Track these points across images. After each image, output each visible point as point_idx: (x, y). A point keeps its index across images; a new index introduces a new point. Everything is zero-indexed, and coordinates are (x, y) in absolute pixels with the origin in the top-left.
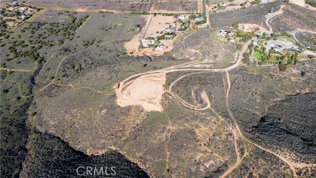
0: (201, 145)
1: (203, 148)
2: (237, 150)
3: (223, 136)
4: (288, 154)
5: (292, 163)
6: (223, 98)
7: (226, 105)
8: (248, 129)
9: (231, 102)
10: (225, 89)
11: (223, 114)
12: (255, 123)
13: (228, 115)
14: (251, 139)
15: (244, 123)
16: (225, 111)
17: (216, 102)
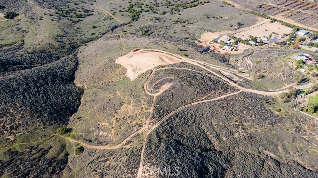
0: (114, 117)
1: (113, 120)
2: (128, 139)
3: (134, 123)
6: (185, 101)
7: (179, 107)
8: (164, 137)
9: (189, 109)
10: (203, 98)
11: (159, 109)
12: (187, 142)
13: (165, 114)
14: (150, 141)
15: (171, 131)
16: (166, 109)
17: (168, 97)
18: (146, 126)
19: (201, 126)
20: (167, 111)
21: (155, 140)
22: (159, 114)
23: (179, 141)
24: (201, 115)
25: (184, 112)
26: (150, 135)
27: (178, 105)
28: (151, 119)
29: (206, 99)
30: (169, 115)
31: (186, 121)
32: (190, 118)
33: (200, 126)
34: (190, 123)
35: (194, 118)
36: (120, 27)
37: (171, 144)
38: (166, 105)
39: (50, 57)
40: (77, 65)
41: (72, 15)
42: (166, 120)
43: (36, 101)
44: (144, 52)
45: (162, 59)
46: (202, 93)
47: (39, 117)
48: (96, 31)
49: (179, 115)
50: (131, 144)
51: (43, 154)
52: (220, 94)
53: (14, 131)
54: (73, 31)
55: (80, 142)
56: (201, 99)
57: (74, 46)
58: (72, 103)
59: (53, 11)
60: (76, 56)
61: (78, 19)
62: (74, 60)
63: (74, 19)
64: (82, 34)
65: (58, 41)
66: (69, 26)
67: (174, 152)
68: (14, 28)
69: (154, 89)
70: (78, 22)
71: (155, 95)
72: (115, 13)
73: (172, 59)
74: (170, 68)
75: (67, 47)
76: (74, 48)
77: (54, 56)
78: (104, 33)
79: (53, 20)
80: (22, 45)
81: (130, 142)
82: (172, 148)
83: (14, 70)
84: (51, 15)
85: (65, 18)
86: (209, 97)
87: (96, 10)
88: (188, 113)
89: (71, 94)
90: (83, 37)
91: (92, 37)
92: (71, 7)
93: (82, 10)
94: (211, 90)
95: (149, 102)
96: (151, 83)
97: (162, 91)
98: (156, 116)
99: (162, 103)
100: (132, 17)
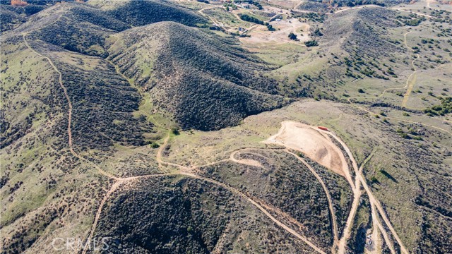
0: (196, 148)
1: (192, 149)
2: (170, 164)
3: (190, 160)
4: (131, 186)
5: (122, 182)
6: (245, 188)
7: (233, 187)
8: (185, 188)
9: (239, 198)
10: (267, 208)
11: (216, 169)
12: (196, 214)
13: (214, 178)
14: (171, 177)
15: (197, 192)
16: (221, 175)
17: (237, 170)
18: (189, 168)
19: (228, 223)
20: (220, 178)
21: (176, 181)
22: (209, 172)
23: (191, 205)
24: (241, 215)
25: (231, 194)
26: (180, 175)
27: (235, 184)
28: (199, 168)
29: (268, 211)
30: (215, 182)
31: (222, 202)
32: (228, 205)
33: (226, 221)
34: (222, 207)
35: (231, 209)
36: (389, 109)
37: (180, 196)
38: (226, 173)
39: (270, 88)
40: (277, 108)
41: (363, 68)
42: (206, 182)
43: (194, 102)
44: (326, 135)
45: (322, 153)
46: (272, 201)
47: (178, 112)
48: (354, 95)
49: (223, 192)
50: (163, 167)
51: (146, 131)
52: (293, 226)
53: (160, 108)
54: (329, 82)
55: (166, 144)
56: (263, 205)
57: (305, 93)
58: (213, 124)
59: (346, 55)
60: (291, 101)
61: (360, 74)
62: (284, 103)
63: (355, 73)
64: (333, 89)
65: (297, 80)
66: (335, 75)
67: (168, 200)
68: (296, 54)
69: (241, 156)
70: (354, 77)
71: (232, 159)
72: (420, 92)
73: (340, 164)
74: (303, 162)
75: (298, 90)
76: (303, 94)
77: (275, 90)
78: (358, 102)
79: (329, 62)
80: (273, 69)
81: (166, 166)
82: (173, 198)
83: (227, 79)
84: (336, 57)
85: (346, 67)
86: (276, 213)
87: (402, 78)
88: (233, 200)
89: (224, 119)
90: (329, 92)
91: (339, 97)
92: (379, 61)
93: (386, 69)
94: (286, 211)
95: (219, 158)
96: (251, 151)
97: (243, 161)
98: (205, 171)
99: (225, 168)
100: (433, 109)
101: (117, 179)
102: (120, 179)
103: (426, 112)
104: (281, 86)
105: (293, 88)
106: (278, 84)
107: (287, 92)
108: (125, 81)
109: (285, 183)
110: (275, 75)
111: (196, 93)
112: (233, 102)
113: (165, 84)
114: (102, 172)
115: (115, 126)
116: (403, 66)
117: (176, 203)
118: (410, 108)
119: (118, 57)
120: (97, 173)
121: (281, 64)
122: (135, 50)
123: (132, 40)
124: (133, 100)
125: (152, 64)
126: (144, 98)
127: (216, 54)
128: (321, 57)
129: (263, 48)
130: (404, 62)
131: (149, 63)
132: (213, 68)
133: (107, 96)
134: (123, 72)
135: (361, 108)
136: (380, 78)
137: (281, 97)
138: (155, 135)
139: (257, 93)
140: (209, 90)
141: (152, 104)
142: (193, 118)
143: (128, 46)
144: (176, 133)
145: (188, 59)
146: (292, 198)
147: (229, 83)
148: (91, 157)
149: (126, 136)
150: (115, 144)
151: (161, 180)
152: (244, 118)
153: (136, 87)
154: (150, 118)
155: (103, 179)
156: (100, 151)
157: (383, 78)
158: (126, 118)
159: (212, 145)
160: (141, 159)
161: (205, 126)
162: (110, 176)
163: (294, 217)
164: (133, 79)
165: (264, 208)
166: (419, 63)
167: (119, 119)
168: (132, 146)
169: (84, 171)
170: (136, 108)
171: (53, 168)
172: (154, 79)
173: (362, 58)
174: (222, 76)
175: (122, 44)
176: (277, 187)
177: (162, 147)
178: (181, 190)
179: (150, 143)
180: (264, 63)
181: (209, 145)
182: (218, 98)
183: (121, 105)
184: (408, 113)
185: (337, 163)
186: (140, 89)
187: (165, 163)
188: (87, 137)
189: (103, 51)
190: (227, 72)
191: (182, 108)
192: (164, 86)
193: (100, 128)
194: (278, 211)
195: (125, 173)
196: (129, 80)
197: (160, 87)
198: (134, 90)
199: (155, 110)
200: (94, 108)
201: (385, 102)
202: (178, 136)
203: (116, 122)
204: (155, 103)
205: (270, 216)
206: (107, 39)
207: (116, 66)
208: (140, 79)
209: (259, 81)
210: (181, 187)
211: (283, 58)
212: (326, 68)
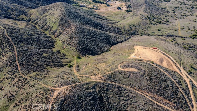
0: (95, 65)
1: (93, 66)
2: (84, 75)
3: (95, 72)
4: (66, 92)
5: (60, 90)
6: (133, 85)
7: (125, 85)
8: (98, 89)
9: (130, 91)
10: (149, 95)
11: (112, 76)
12: (107, 104)
13: (113, 81)
14: (88, 84)
15: (105, 91)
16: (117, 79)
17: (125, 75)
18: (96, 77)
19: (128, 107)
20: (116, 80)
21: (91, 86)
22: (110, 78)
23: (103, 99)
24: (134, 101)
25: (126, 89)
26: (93, 82)
27: (126, 83)
28: (102, 76)
29: (150, 97)
30: (114, 83)
31: (121, 95)
32: (125, 96)
33: (126, 106)
34: (122, 98)
35: (128, 98)
36: (175, 37)
37: (96, 95)
38: (119, 77)
39: (118, 32)
40: (124, 41)
41: (156, 20)
42: (109, 84)
43: (85, 41)
44: (158, 51)
45: (162, 60)
46: (151, 91)
47: (78, 46)
48: (157, 32)
49: (120, 89)
50: (81, 78)
51: (62, 59)
52: (167, 104)
53: (67, 46)
54: (144, 27)
55: (76, 64)
56: (146, 94)
57: (135, 33)
58: (97, 51)
59: (147, 14)
60: (130, 37)
61: (156, 23)
62: (127, 38)
63: (153, 22)
64: (147, 30)
65: (130, 27)
66: (145, 24)
67: (90, 98)
68: (124, 16)
69: (124, 66)
70: (154, 24)
71: (120, 69)
72: (184, 29)
73: (172, 66)
74: (156, 66)
75: (131, 32)
76: (134, 34)
77: (120, 32)
78: (160, 35)
79: (141, 18)
80: (116, 23)
81: (82, 77)
82: (92, 96)
83: (97, 28)
84: (143, 16)
85: (149, 20)
86: (154, 98)
87: (174, 23)
88: (127, 93)
89: (102, 48)
90: (145, 32)
91: (150, 34)
92: (161, 17)
93: (165, 20)
94: (161, 96)
95: (112, 69)
96: (128, 63)
97: (126, 70)
98: (107, 77)
99: (118, 75)
100: (193, 35)
101: (56, 89)
102: (57, 88)
103: (191, 37)
104: (123, 30)
105: (128, 31)
106: (121, 30)
107: (126, 33)
108: (43, 33)
109: (154, 79)
110: (118, 25)
111: (84, 36)
112: (103, 40)
113: (67, 33)
114: (45, 86)
115: (44, 57)
116: (171, 18)
117: (95, 99)
118: (184, 36)
119: (37, 21)
120: (41, 87)
121: (119, 21)
122: (46, 17)
123: (43, 12)
124: (50, 42)
125: (57, 23)
126: (56, 41)
127: (88, 16)
128: (136, 16)
129: (108, 14)
130: (171, 16)
131: (55, 22)
132: (89, 23)
133: (36, 41)
134: (41, 28)
135: (162, 38)
136: (164, 24)
137: (124, 35)
138: (68, 60)
139: (113, 34)
140: (91, 34)
141: (62, 44)
142: (86, 49)
143: (41, 15)
144: (79, 58)
145: (76, 19)
146: (161, 87)
147: (99, 30)
148: (35, 77)
149: (52, 62)
150: (47, 68)
151: (83, 86)
152: (111, 47)
153: (51, 36)
154: (62, 51)
155: (47, 90)
156: (39, 73)
157: (166, 24)
158: (49, 52)
159: (104, 62)
160: (66, 74)
161: (93, 53)
162: (51, 88)
163: (166, 99)
164: (48, 32)
165: (146, 95)
166: (178, 17)
167: (46, 53)
168: (57, 68)
169: (33, 86)
170: (53, 46)
171: (10, 87)
172: (60, 30)
173: (154, 16)
174: (94, 27)
175: (38, 14)
176: (151, 82)
177: (74, 66)
178: (95, 91)
179: (67, 65)
180: (111, 20)
181: (102, 62)
182: (96, 38)
183: (45, 45)
184: (184, 38)
185: (170, 65)
186: (53, 37)
187: (81, 75)
188: (29, 65)
189: (27, 18)
190: (96, 25)
191: (79, 44)
192: (67, 34)
193: (36, 59)
194: (156, 96)
195: (60, 84)
196: (46, 32)
197: (65, 34)
198: (50, 37)
199: (64, 47)
200: (30, 48)
201: (172, 34)
202: (81, 59)
203: (44, 55)
204: (64, 43)
205: (152, 100)
206: (28, 12)
207: (36, 26)
208: (52, 31)
209: (112, 29)
210: (95, 89)
211: (118, 18)
212: (141, 21)
